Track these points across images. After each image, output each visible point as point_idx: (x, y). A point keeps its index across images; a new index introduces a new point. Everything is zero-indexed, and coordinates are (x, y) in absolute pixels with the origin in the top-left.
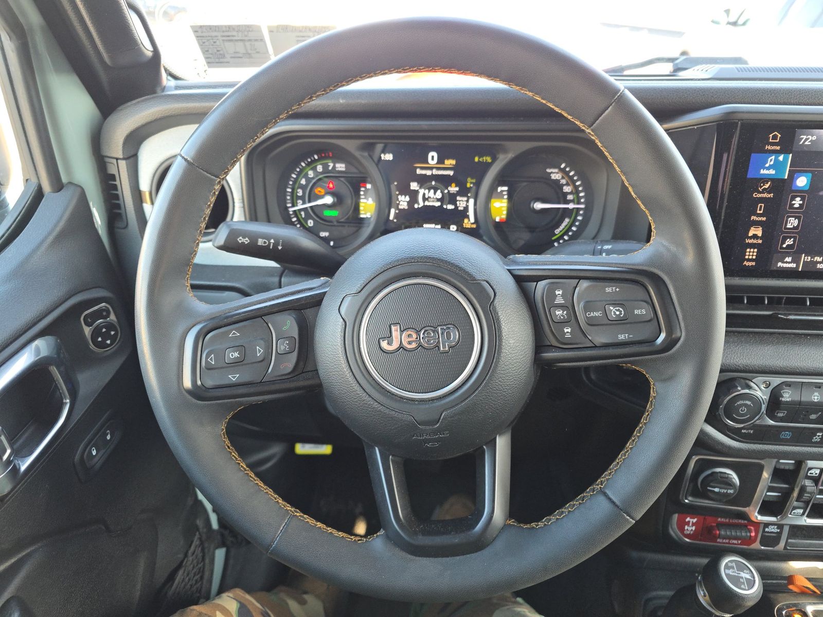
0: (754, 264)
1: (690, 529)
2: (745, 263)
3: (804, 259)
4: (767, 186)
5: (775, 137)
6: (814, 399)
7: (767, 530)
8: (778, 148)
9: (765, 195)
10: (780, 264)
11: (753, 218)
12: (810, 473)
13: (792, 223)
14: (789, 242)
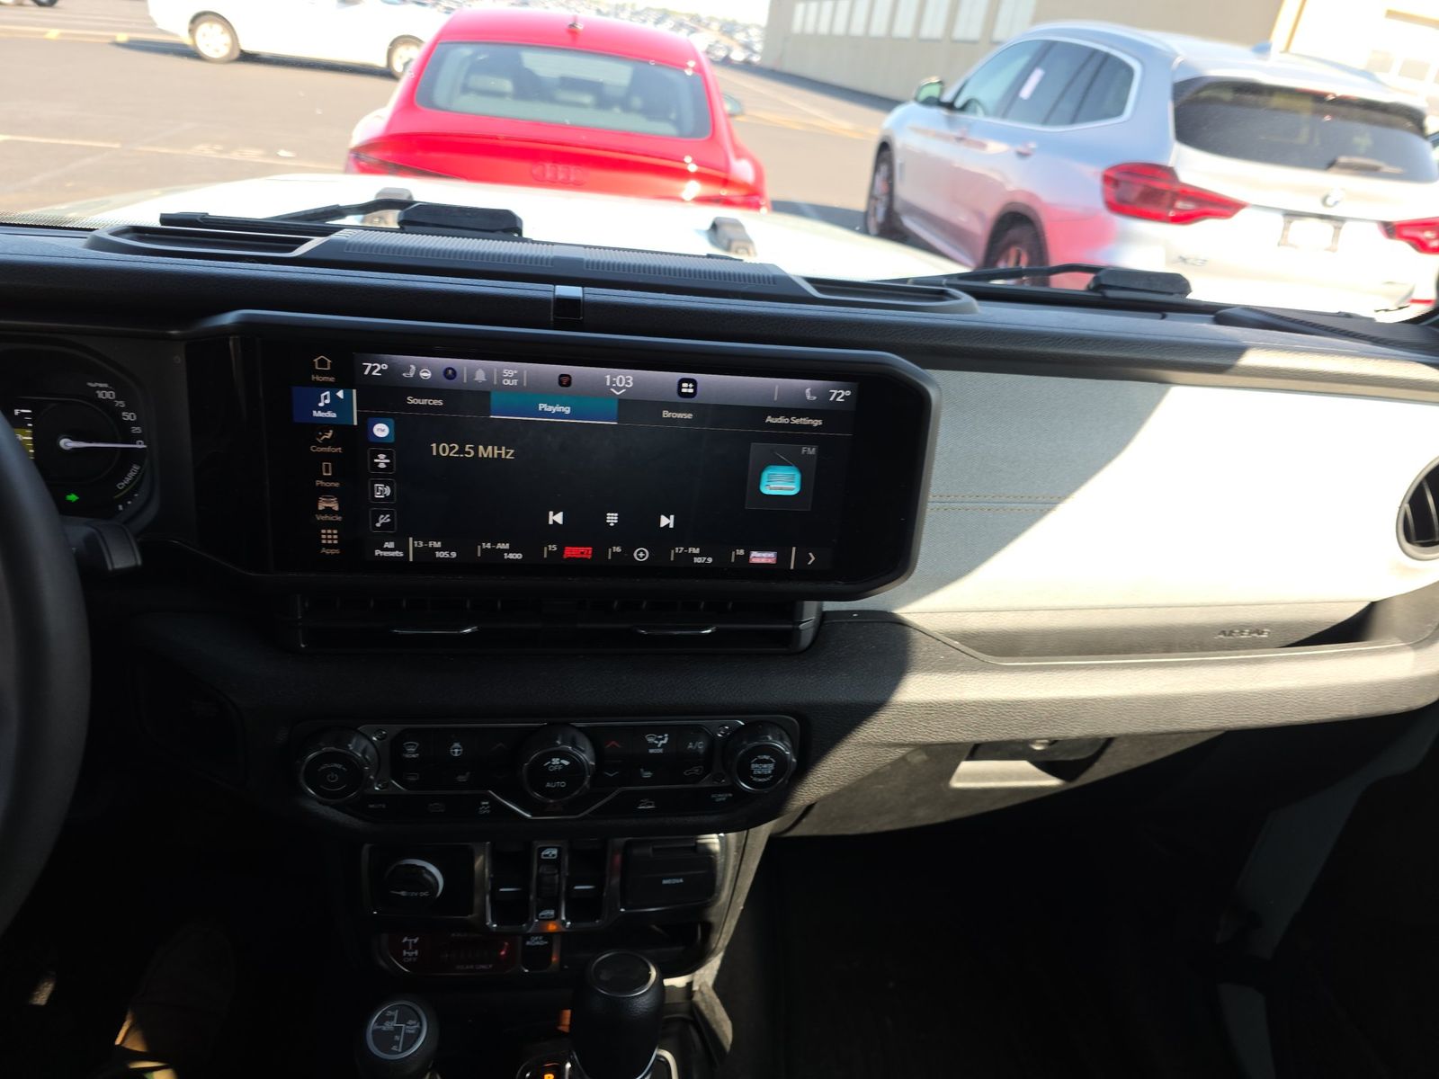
0: (337, 551)
1: (410, 954)
2: (324, 550)
3: (413, 544)
4: (329, 435)
5: (322, 363)
6: (454, 752)
7: (528, 943)
8: (332, 379)
9: (329, 449)
10: (378, 552)
11: (318, 483)
12: (545, 855)
13: (382, 491)
14: (384, 519)
